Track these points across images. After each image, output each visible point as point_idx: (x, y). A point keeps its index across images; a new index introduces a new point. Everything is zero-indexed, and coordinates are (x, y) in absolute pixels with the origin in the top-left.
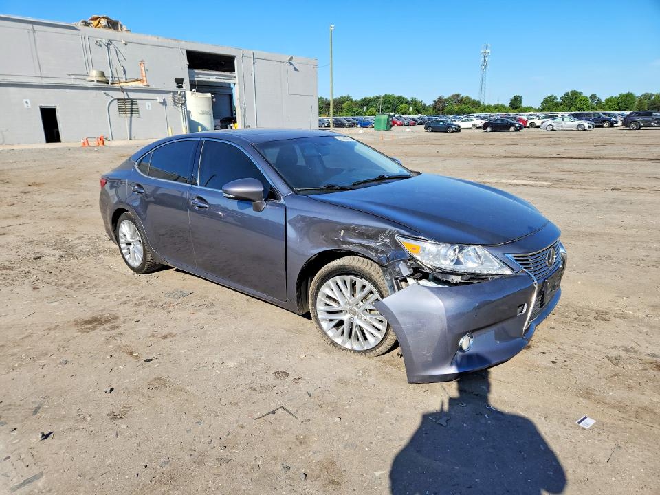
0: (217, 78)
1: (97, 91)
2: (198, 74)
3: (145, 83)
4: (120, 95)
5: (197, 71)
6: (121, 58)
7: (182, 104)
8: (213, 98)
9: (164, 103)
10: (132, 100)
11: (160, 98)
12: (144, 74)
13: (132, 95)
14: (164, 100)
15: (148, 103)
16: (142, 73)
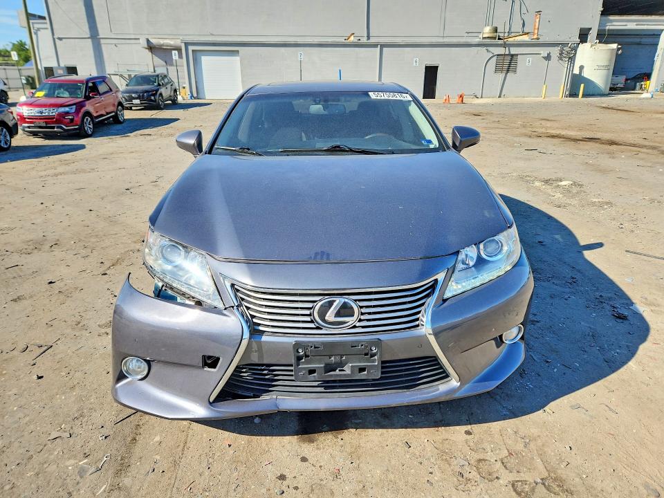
0: (637, 25)
1: (479, 48)
2: (612, 21)
3: (535, 37)
4: (501, 51)
5: (612, 18)
6: (524, 10)
7: (570, 58)
8: (618, 49)
9: (548, 58)
10: (512, 56)
11: (544, 52)
12: (537, 27)
13: (514, 51)
14: (549, 54)
15: (529, 58)
16: (535, 25)
